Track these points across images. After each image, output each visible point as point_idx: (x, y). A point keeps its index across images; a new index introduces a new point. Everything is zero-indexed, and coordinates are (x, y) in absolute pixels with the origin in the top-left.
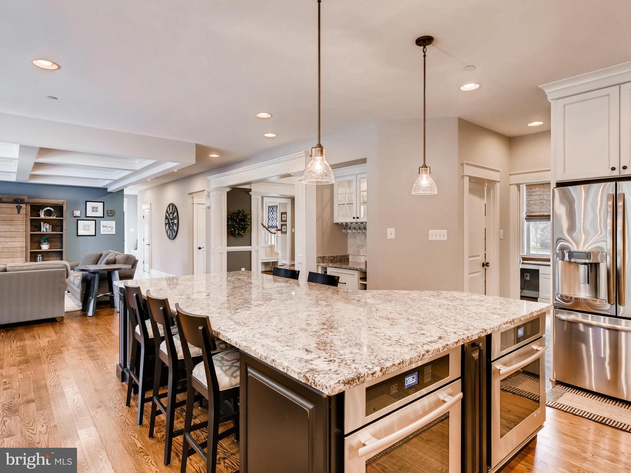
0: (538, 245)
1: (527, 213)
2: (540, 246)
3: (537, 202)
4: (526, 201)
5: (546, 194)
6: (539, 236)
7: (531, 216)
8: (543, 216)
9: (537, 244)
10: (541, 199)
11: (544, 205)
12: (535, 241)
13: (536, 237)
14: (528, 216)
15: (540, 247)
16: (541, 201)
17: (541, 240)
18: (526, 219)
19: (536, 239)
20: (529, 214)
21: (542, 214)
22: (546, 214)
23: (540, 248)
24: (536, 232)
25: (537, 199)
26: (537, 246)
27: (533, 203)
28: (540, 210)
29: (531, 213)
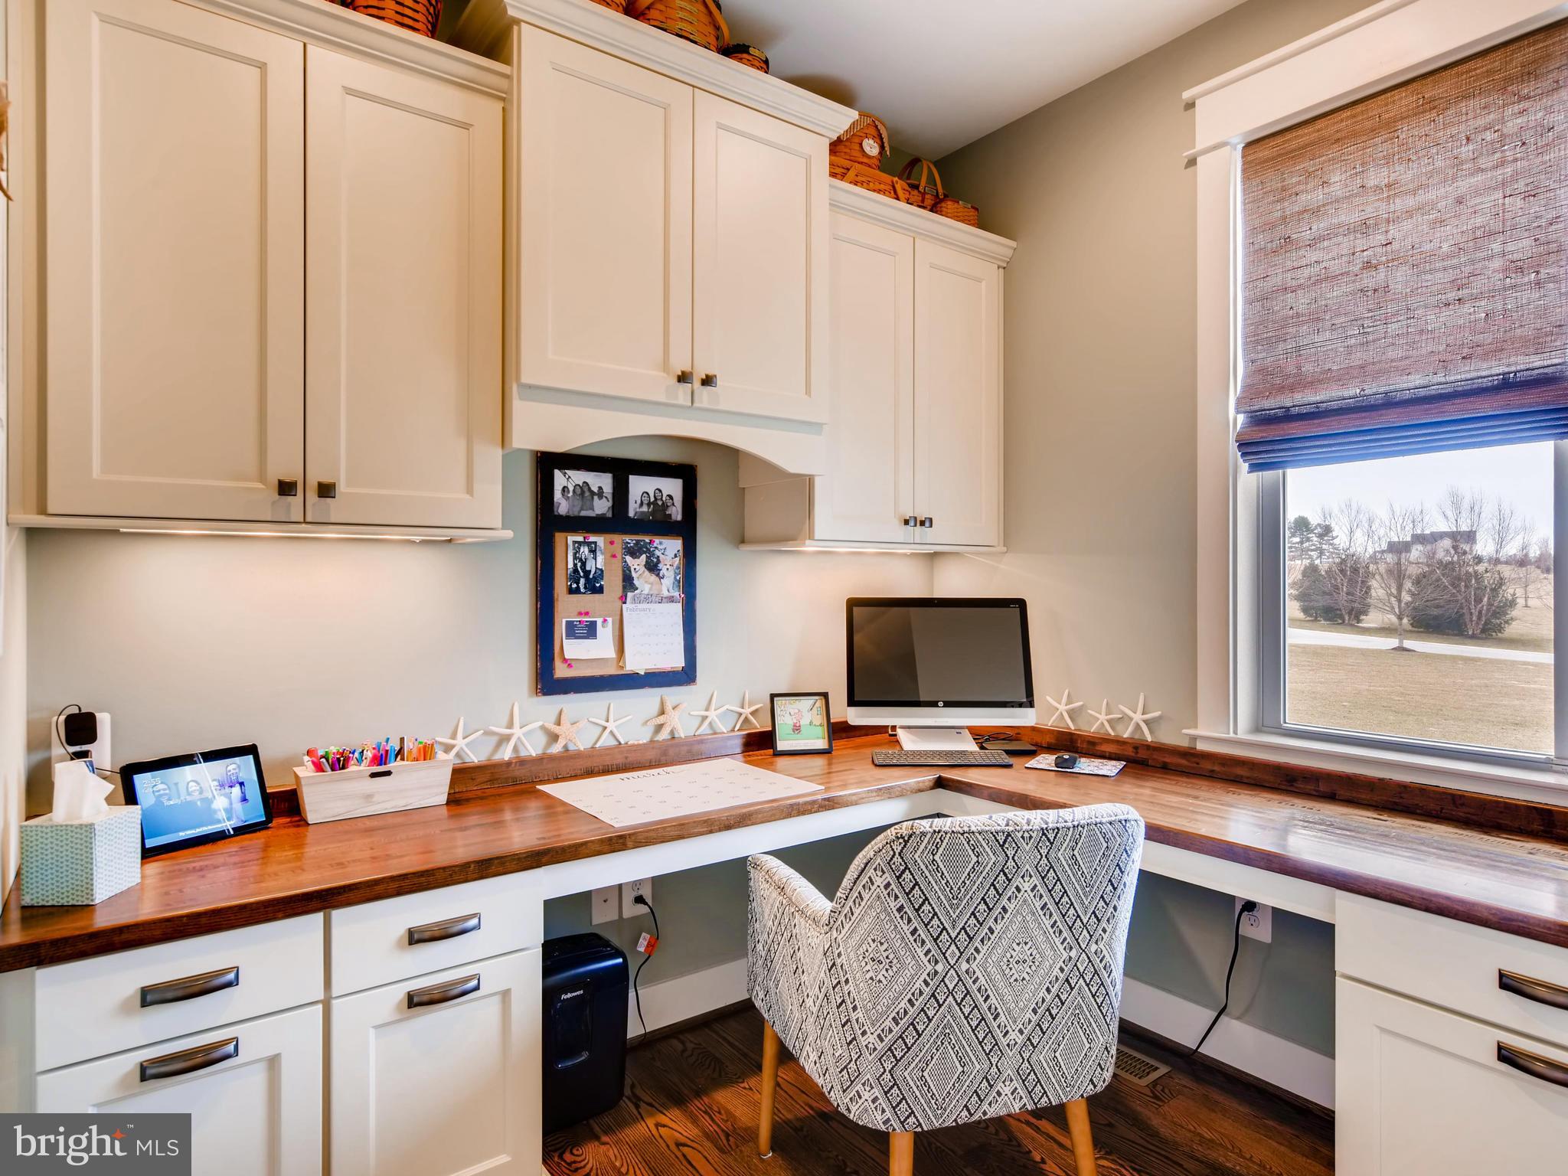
0: (1405, 621)
1: (1250, 393)
2: (1412, 624)
3: (1334, 294)
4: (1249, 302)
5: (1410, 213)
6: (1406, 597)
7: (1287, 416)
8: (1390, 403)
9: (1400, 618)
10: (1368, 265)
11: (1391, 308)
12: (1397, 610)
13: (1400, 601)
14: (1261, 419)
15: (1410, 628)
16: (1369, 280)
17: (1414, 609)
18: (1246, 447)
19: (1399, 607)
20: (1271, 403)
21: (1374, 388)
22: (1416, 380)
23: (1411, 631)
24: (1400, 588)
25: (1335, 267)
26: (1401, 625)
27: (1302, 308)
28: (1358, 357)
29: (1281, 389)
